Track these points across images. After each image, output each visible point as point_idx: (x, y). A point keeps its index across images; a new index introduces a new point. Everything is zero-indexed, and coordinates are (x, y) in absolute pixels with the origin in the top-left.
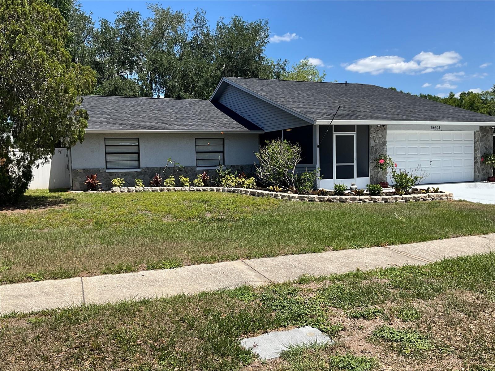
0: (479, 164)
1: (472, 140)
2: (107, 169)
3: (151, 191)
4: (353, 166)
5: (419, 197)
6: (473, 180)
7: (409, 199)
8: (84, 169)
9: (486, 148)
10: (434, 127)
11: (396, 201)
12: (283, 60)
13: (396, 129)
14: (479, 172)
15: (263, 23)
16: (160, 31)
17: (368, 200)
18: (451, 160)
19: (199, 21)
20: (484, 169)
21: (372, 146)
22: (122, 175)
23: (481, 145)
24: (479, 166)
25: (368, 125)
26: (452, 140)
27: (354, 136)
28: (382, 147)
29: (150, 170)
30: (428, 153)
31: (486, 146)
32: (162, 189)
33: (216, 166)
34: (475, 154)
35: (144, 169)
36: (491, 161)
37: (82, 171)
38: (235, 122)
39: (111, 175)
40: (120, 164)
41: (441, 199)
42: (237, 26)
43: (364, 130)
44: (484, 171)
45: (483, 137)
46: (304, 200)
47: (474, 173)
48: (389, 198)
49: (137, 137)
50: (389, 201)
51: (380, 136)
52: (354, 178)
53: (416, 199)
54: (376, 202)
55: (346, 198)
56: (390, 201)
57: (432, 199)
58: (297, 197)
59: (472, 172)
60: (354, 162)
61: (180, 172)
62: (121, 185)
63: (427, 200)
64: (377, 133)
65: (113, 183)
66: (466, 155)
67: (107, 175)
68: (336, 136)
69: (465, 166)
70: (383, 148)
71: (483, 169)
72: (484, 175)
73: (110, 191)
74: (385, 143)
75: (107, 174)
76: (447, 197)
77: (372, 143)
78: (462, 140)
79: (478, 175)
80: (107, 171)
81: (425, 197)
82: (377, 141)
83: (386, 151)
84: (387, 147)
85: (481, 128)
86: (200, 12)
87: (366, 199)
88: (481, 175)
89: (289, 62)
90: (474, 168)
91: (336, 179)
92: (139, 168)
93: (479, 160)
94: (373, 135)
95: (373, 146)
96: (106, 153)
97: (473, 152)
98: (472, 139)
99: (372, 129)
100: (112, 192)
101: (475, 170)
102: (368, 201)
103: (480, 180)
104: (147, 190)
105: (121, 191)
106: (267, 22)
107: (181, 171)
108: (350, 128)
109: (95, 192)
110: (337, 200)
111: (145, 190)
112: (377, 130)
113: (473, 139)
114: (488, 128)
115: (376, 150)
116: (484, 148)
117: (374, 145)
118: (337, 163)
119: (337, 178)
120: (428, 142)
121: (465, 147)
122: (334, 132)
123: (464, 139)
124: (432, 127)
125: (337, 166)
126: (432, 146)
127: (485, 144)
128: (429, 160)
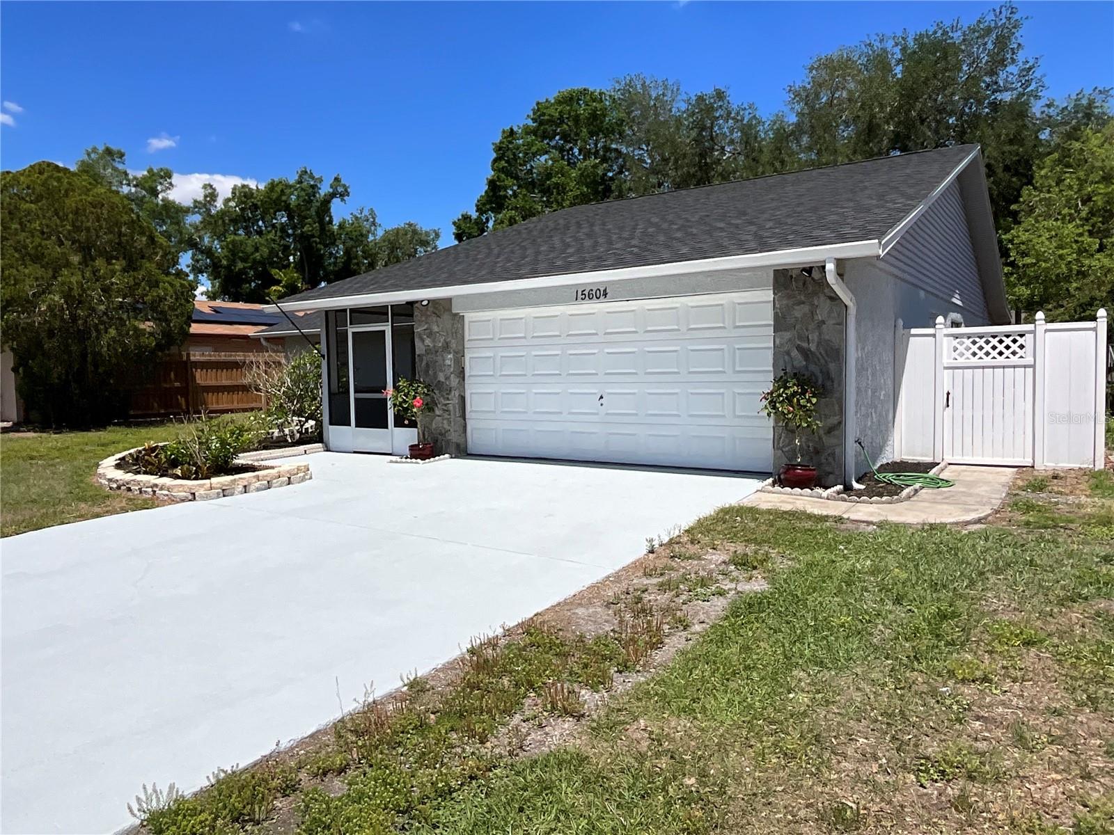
4: (386, 400)
9: (805, 353)
10: (586, 292)
18: (677, 393)
23: (778, 341)
27: (384, 331)
30: (594, 372)
31: (805, 345)
45: (787, 310)
51: (434, 328)
52: (387, 427)
64: (430, 323)
66: (745, 377)
68: (353, 333)
69: (736, 417)
72: (791, 454)
74: (447, 346)
77: (420, 348)
78: (727, 328)
82: (428, 341)
91: (356, 427)
94: (418, 328)
95: (419, 355)
112: (429, 313)
115: (427, 363)
116: (795, 353)
117: (422, 352)
118: (356, 392)
119: (358, 425)
120: (594, 339)
121: (738, 349)
122: (351, 324)
123: (734, 322)
124: (580, 293)
125: (356, 400)
126: (608, 350)
127: (800, 336)
128: (597, 392)
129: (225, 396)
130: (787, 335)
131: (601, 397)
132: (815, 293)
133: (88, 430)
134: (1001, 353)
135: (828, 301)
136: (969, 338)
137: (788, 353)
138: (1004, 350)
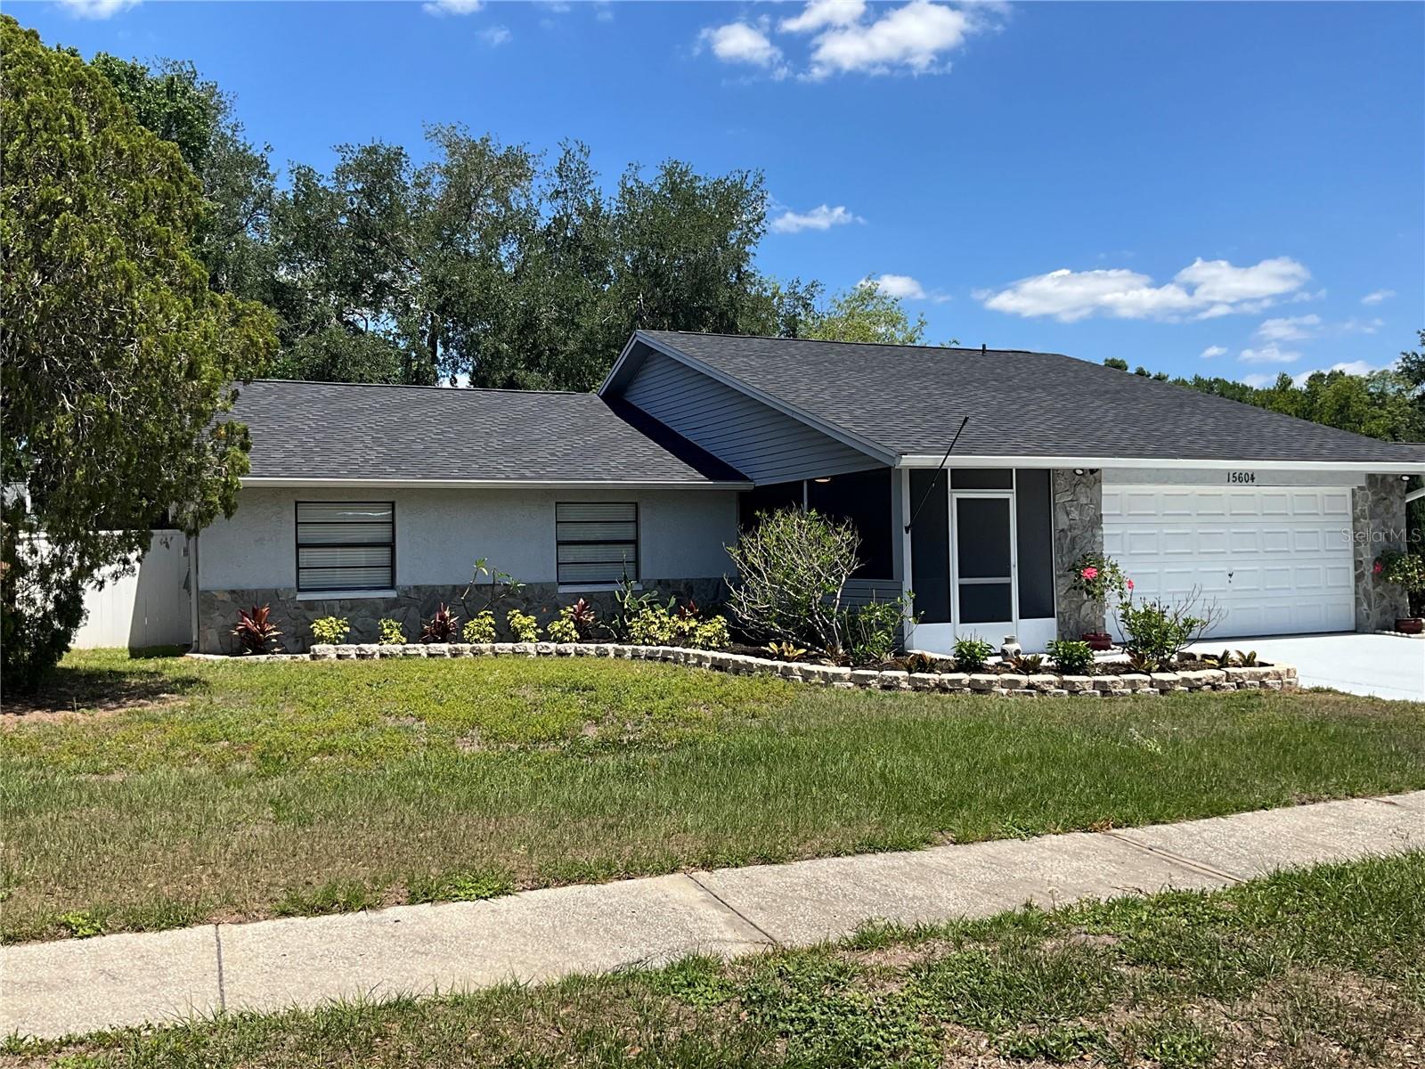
0: (1368, 582)
1: (1347, 514)
2: (300, 590)
3: (426, 656)
4: (1009, 586)
5: (1199, 680)
6: (1353, 628)
7: (1171, 685)
8: (232, 592)
10: (1237, 476)
11: (1134, 691)
12: (805, 283)
13: (1129, 481)
14: (1369, 606)
15: (750, 180)
16: (462, 202)
17: (1052, 687)
18: (1287, 570)
19: (572, 175)
20: (1384, 597)
21: (1060, 528)
22: (341, 608)
23: (1371, 526)
24: (1370, 587)
25: (1048, 471)
26: (1290, 513)
27: (1008, 499)
28: (1088, 534)
29: (424, 593)
30: (1221, 550)
32: (456, 649)
33: (615, 582)
34: (1357, 553)
35: (405, 592)
36: (1403, 574)
37: (227, 597)
38: (670, 456)
39: (312, 610)
40: (339, 577)
41: (1263, 684)
42: (678, 187)
43: (1037, 485)
44: (1385, 602)
45: (1376, 503)
46: (869, 685)
47: (1356, 607)
48: (1113, 682)
49: (391, 500)
50: (1113, 690)
51: (1083, 500)
52: (1010, 620)
53: (1193, 687)
54: (1077, 692)
55: (990, 682)
56: (1117, 691)
57: (1238, 684)
58: (847, 677)
59: (1349, 604)
60: (1010, 576)
61: (510, 600)
62: (339, 638)
63: (1224, 687)
64: (1074, 493)
65: (317, 631)
66: (1331, 555)
67: (298, 608)
68: (958, 499)
69: (1329, 587)
70: (1094, 536)
71: (1382, 596)
72: (1383, 613)
73: (307, 656)
74: (1097, 521)
75: (300, 605)
76: (1280, 678)
77: (1061, 521)
78: (1317, 514)
79: (1368, 614)
80: (300, 597)
81: (1218, 680)
82: (1075, 515)
83: (1102, 543)
84: (1104, 532)
85: (1372, 478)
86: (576, 148)
87: (1047, 683)
88: (1375, 616)
89: (823, 287)
90: (1356, 593)
91: (962, 621)
92: (392, 587)
93: (1369, 570)
94: (1061, 498)
95: (1063, 530)
96: (299, 546)
97: (1351, 547)
98: (1346, 508)
99: (1060, 481)
100: (314, 657)
101: (1357, 599)
102: (1052, 689)
103: (1374, 626)
104: (415, 652)
105: (339, 657)
106: (761, 179)
107: (513, 595)
108: (998, 478)
109: (263, 658)
110: (965, 686)
111: (408, 652)
112: (1074, 482)
113: (1350, 512)
114: (1391, 480)
115: (1073, 540)
117: (1066, 527)
118: (961, 576)
119: (964, 619)
120: (1222, 519)
122: (952, 488)
123: (1324, 510)
124: (1231, 476)
125: (961, 586)
126: (1233, 530)
127: (1384, 524)
128: (1227, 570)
130: (1377, 521)
131: (1230, 575)
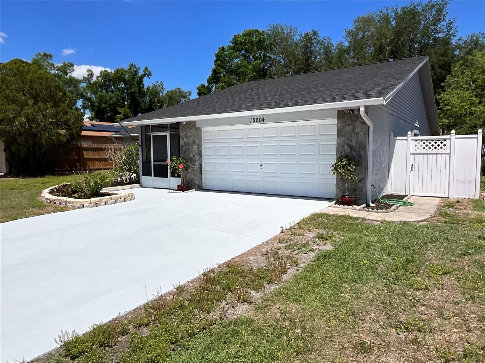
1: (334, 134)
4: (167, 165)
10: (255, 119)
18: (294, 164)
26: (298, 135)
27: (166, 135)
30: (258, 154)
45: (343, 128)
51: (189, 134)
52: (168, 177)
64: (186, 132)
66: (324, 157)
68: (153, 136)
69: (320, 174)
70: (192, 148)
77: (182, 143)
82: (186, 140)
91: (154, 177)
94: (182, 134)
115: (185, 149)
116: (346, 146)
118: (154, 162)
120: (258, 140)
121: (322, 145)
122: (152, 132)
123: (320, 133)
124: (252, 119)
125: (154, 165)
126: (264, 145)
127: (348, 139)
128: (259, 162)
129: (97, 163)
130: (343, 139)
131: (261, 165)
132: (355, 121)
133: (37, 177)
134: (436, 148)
135: (361, 124)
136: (422, 141)
137: (343, 147)
138: (437, 147)
